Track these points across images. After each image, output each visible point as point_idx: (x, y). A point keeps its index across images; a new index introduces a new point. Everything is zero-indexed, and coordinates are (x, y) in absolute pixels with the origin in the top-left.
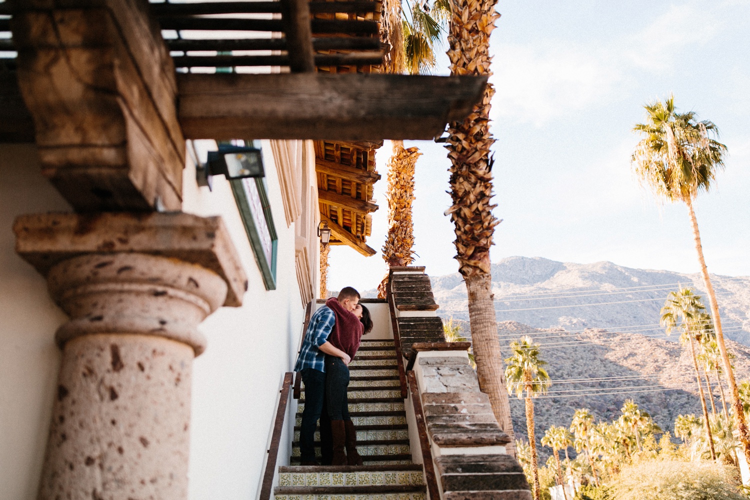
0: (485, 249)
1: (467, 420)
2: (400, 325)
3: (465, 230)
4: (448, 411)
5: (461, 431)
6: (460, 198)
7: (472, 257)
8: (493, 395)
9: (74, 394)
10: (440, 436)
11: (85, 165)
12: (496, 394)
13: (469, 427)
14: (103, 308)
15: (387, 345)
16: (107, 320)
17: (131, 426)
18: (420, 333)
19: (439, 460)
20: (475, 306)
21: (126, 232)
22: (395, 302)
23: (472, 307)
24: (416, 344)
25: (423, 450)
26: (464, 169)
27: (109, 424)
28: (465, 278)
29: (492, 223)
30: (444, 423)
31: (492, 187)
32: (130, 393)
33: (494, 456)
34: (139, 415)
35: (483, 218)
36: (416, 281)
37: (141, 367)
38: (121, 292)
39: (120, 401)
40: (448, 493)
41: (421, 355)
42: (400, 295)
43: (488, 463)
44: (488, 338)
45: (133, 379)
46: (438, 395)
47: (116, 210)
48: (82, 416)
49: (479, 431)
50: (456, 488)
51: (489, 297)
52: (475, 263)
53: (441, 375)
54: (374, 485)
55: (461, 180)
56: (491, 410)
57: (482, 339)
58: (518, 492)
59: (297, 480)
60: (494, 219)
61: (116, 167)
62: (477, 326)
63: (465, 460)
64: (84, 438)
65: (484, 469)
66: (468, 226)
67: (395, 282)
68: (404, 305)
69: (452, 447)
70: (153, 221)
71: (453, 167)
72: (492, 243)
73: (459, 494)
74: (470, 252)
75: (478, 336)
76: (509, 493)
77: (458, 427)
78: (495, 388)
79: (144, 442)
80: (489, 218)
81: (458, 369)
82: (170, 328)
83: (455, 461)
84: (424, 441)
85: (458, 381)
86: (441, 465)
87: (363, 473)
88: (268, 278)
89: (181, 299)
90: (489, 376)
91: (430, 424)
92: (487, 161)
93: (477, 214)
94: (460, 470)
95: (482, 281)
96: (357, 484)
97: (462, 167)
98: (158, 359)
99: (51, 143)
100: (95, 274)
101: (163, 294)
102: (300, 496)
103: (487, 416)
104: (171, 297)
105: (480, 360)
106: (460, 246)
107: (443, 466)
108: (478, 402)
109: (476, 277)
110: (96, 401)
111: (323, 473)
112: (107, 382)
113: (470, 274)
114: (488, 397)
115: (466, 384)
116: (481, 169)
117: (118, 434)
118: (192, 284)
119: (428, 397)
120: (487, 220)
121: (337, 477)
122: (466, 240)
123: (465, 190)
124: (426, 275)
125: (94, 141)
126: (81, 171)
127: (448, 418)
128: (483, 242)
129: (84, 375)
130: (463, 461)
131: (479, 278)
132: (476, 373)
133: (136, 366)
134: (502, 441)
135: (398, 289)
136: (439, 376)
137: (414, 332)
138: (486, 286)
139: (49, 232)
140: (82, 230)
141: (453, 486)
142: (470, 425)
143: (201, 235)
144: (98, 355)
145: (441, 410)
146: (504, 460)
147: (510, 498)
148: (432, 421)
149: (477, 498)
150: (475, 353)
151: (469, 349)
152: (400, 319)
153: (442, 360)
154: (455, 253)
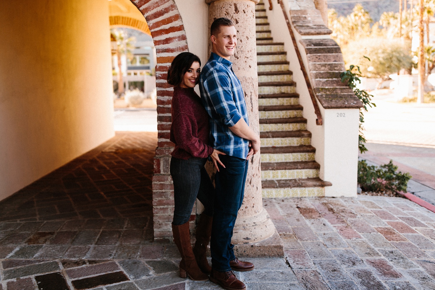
1: (311, 23)
4: (302, 19)
5: (310, 28)
8: (321, 11)
10: (302, 31)
17: (243, 32)
19: (301, 41)
30: (301, 25)
32: (242, 21)
33: (325, 39)
34: (245, 29)
39: (239, 24)
40: (309, 55)
43: (324, 42)
45: (242, 16)
46: (297, 11)
49: (318, 28)
50: (312, 53)
56: (321, 17)
58: (338, 55)
65: (323, 45)
69: (308, 36)
73: (313, 55)
76: (334, 55)
77: (308, 26)
79: (247, 38)
83: (310, 42)
85: (305, 4)
86: (304, 43)
90: (320, 1)
91: (295, 25)
94: (313, 45)
98: (249, 8)
103: (319, 21)
108: (315, 14)
112: (234, 17)
114: (319, 12)
115: (309, 5)
119: (292, 12)
127: (302, 22)
129: (225, 15)
133: (243, 11)
136: (296, 1)
142: (313, 25)
144: (230, 7)
145: (299, 18)
146: (331, 41)
147: (334, 57)
148: (295, 23)
149: (321, 57)
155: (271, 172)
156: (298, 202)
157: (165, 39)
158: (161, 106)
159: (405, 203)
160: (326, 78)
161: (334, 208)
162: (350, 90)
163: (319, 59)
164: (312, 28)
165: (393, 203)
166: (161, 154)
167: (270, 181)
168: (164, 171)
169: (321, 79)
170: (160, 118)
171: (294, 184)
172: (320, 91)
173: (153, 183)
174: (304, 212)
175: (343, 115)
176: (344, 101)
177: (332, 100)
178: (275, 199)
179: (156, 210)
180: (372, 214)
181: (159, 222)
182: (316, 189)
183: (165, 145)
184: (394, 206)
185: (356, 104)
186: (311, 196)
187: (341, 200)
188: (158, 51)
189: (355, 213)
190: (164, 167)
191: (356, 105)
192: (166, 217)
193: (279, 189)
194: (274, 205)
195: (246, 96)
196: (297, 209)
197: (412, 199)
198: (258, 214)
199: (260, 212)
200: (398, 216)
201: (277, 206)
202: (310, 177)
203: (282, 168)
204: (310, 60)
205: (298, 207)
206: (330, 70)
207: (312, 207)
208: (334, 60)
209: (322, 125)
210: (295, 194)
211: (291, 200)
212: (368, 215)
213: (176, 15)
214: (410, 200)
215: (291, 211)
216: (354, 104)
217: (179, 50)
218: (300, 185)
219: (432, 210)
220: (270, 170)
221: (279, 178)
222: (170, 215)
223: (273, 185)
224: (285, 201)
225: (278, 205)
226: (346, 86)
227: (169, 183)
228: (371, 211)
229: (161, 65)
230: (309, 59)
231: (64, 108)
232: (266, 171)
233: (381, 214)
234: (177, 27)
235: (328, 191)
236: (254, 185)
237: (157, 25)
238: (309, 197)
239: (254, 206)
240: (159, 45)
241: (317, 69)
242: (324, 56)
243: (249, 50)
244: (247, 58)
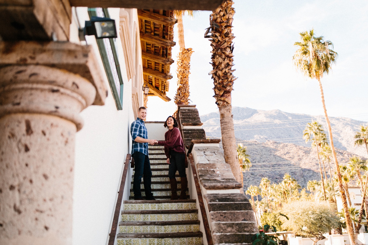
0: (229, 92)
1: (219, 177)
2: (184, 133)
3: (219, 83)
4: (210, 172)
5: (217, 182)
6: (217, 66)
7: (222, 96)
8: (232, 165)
9: (3, 148)
10: (207, 184)
11: (6, 4)
12: (234, 164)
13: (221, 180)
14: (21, 98)
16: (23, 105)
17: (37, 167)
19: (206, 196)
20: (223, 121)
21: (34, 53)
22: (181, 122)
23: (222, 121)
24: (193, 140)
25: (197, 192)
26: (219, 51)
27: (24, 166)
28: (219, 106)
30: (208, 178)
31: (233, 60)
32: (37, 148)
33: (234, 194)
34: (42, 161)
35: (228, 76)
36: (191, 112)
37: (44, 133)
38: (32, 89)
39: (31, 152)
40: (212, 212)
41: (195, 145)
42: (183, 118)
43: (231, 197)
44: (230, 136)
45: (39, 140)
46: (205, 164)
47: (28, 39)
48: (8, 161)
49: (226, 182)
50: (216, 210)
51: (231, 116)
52: (224, 99)
53: (206, 155)
54: (172, 209)
55: (218, 56)
56: (231, 172)
57: (227, 137)
58: (248, 212)
59: (133, 207)
60: (234, 77)
62: (225, 131)
63: (219, 196)
64: (8, 174)
65: (230, 200)
67: (181, 112)
68: (186, 123)
69: (213, 190)
70: (50, 46)
71: (213, 50)
72: (232, 89)
73: (217, 212)
74: (221, 93)
75: (225, 135)
76: (243, 212)
77: (215, 180)
78: (233, 161)
79: (46, 177)
81: (214, 152)
82: (62, 111)
83: (215, 197)
84: (198, 187)
85: (215, 158)
86: (207, 198)
87: (166, 204)
88: (118, 103)
89: (68, 95)
90: (230, 156)
91: (201, 179)
92: (230, 47)
93: (225, 74)
94: (217, 201)
95: (227, 108)
96: (163, 209)
97: (218, 50)
100: (16, 77)
101: (57, 91)
102: (134, 215)
103: (229, 175)
104: (62, 94)
105: (225, 147)
106: (216, 90)
107: (209, 199)
108: (225, 168)
109: (224, 106)
110: (16, 153)
111: (146, 204)
112: (23, 141)
113: (221, 104)
114: (230, 166)
115: (219, 159)
116: (227, 52)
117: (30, 172)
118: (75, 86)
119: (200, 165)
120: (230, 77)
121: (153, 205)
123: (220, 62)
124: (196, 109)
126: (3, 8)
127: (210, 176)
128: (228, 88)
129: (9, 137)
130: (219, 197)
131: (226, 107)
132: (223, 154)
133: (41, 133)
134: (238, 187)
135: (183, 115)
136: (205, 155)
137: (191, 136)
138: (229, 111)
140: (8, 51)
141: (214, 209)
142: (221, 179)
143: (80, 55)
144: (18, 126)
145: (206, 172)
146: (239, 196)
147: (243, 215)
148: (202, 177)
149: (227, 215)
150: (223, 144)
151: (220, 142)
152: (184, 130)
153: (206, 148)
154: (214, 94)
163: (225, 217)
204: (213, 219)
206: (238, 231)
208: (243, 219)
230: (212, 217)
241: (222, 230)
242: (231, 213)
243: (47, 199)
244: (41, 212)
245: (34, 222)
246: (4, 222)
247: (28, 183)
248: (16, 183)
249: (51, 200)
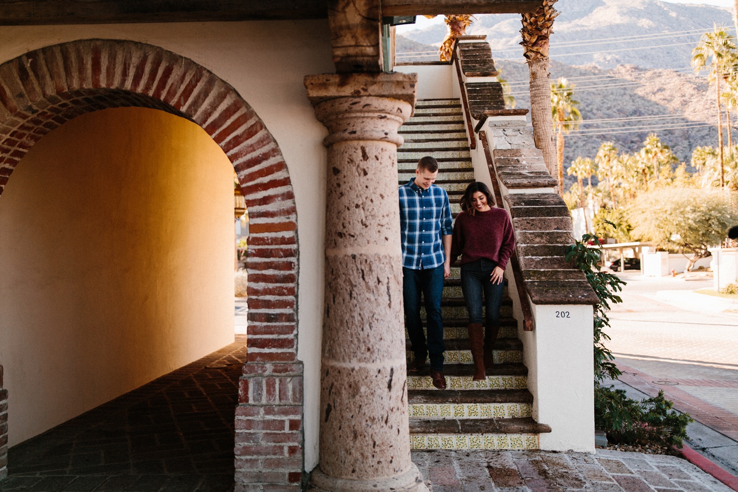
0: (545, 37)
1: (526, 169)
2: (468, 90)
3: (530, 22)
4: (512, 163)
5: (523, 178)
7: (535, 44)
8: (545, 150)
9: (344, 173)
10: (508, 181)
11: (356, 56)
12: (547, 149)
13: (528, 174)
14: (354, 126)
15: (453, 103)
16: (358, 133)
17: (375, 189)
18: (484, 97)
19: (508, 197)
20: (535, 83)
21: (366, 85)
22: (463, 69)
23: (532, 83)
24: (486, 110)
27: (365, 188)
28: (528, 60)
29: (552, 16)
30: (510, 172)
32: (373, 172)
33: (546, 194)
34: (378, 183)
35: (545, 11)
36: (479, 50)
37: (377, 158)
38: (363, 117)
39: (369, 176)
40: (515, 218)
41: (490, 119)
42: (466, 62)
43: (542, 199)
44: (544, 108)
45: (374, 164)
46: (505, 151)
47: (361, 72)
48: (350, 184)
49: (536, 177)
50: (521, 216)
51: (546, 76)
52: (537, 49)
56: (543, 160)
57: (538, 109)
58: (563, 218)
60: (554, 12)
61: (373, 56)
62: (536, 99)
64: (353, 195)
65: (539, 203)
66: (533, 18)
67: (461, 50)
68: (469, 72)
69: (517, 188)
70: (381, 78)
72: (551, 32)
73: (523, 219)
74: (534, 40)
75: (535, 106)
76: (556, 219)
77: (520, 174)
78: (547, 145)
79: (382, 196)
80: (550, 11)
81: (519, 130)
82: (389, 136)
83: (519, 198)
85: (519, 139)
86: (510, 201)
89: (393, 120)
91: (500, 172)
94: (523, 204)
95: (541, 64)
98: (385, 153)
99: (340, 45)
100: (350, 108)
101: (385, 117)
103: (540, 166)
104: (388, 119)
105: (536, 124)
106: (526, 35)
107: (512, 202)
108: (534, 155)
109: (537, 60)
110: (357, 176)
112: (361, 166)
113: (532, 57)
114: (541, 152)
115: (526, 142)
118: (399, 111)
119: (498, 152)
122: (531, 30)
124: (487, 43)
125: (362, 44)
126: (353, 59)
127: (512, 168)
128: (544, 31)
129: (348, 162)
130: (525, 198)
131: (540, 61)
132: (532, 133)
133: (374, 158)
134: (552, 184)
135: (464, 57)
136: (505, 136)
137: (480, 96)
138: (544, 67)
139: (324, 85)
140: (342, 84)
141: (519, 215)
142: (529, 173)
143: (407, 86)
144: (355, 152)
145: (507, 161)
146: (553, 197)
147: (557, 222)
148: (501, 170)
149: (535, 222)
150: (533, 119)
151: (527, 114)
152: (468, 85)
153: (507, 123)
154: (521, 40)
155: (452, 405)
156: (492, 458)
157: (262, 197)
158: (254, 297)
159: (678, 466)
160: (541, 256)
161: (549, 470)
162: (580, 275)
163: (533, 225)
164: (526, 177)
165: (657, 465)
166: (251, 373)
167: (449, 421)
168: (254, 400)
169: (534, 257)
170: (251, 316)
171: (487, 428)
172: (531, 276)
173: (237, 418)
174: (497, 474)
175: (566, 314)
176: (568, 293)
177: (549, 290)
178: (456, 452)
179: (239, 463)
180: (611, 483)
181: (243, 482)
182: (524, 437)
183: (258, 359)
184: (656, 470)
185: (586, 297)
186: (517, 449)
187: (566, 456)
188: (251, 215)
189: (582, 479)
190: (255, 394)
191: (587, 299)
192: (254, 474)
193: (462, 436)
194: (451, 463)
195: (380, 284)
196: (487, 470)
197: (693, 459)
198: (399, 473)
199: (404, 471)
200: (657, 487)
201: (456, 464)
202: (516, 417)
203: (469, 400)
204: (517, 227)
205: (489, 467)
206: (549, 242)
207: (514, 467)
208: (556, 227)
209: (531, 330)
210: (490, 445)
211: (481, 454)
212: (605, 484)
213: (279, 163)
214: (689, 461)
215: (478, 471)
216: (583, 298)
217: (282, 214)
218: (497, 429)
219: (723, 479)
220: (450, 402)
221: (466, 417)
222: (260, 472)
223: (452, 428)
224: (472, 455)
225: (458, 461)
226: (575, 268)
227: (262, 419)
228: (613, 477)
229: (255, 235)
231: (146, 298)
232: (443, 405)
233: (628, 483)
234: (280, 181)
235: (545, 442)
236: (393, 426)
237: (251, 177)
238: (513, 450)
239: (393, 460)
240: (253, 206)
241: (528, 241)
242: (541, 220)
243: (385, 214)
244: (382, 226)
245: (378, 233)
246: (355, 233)
247: (370, 203)
248: (360, 203)
249: (387, 216)
